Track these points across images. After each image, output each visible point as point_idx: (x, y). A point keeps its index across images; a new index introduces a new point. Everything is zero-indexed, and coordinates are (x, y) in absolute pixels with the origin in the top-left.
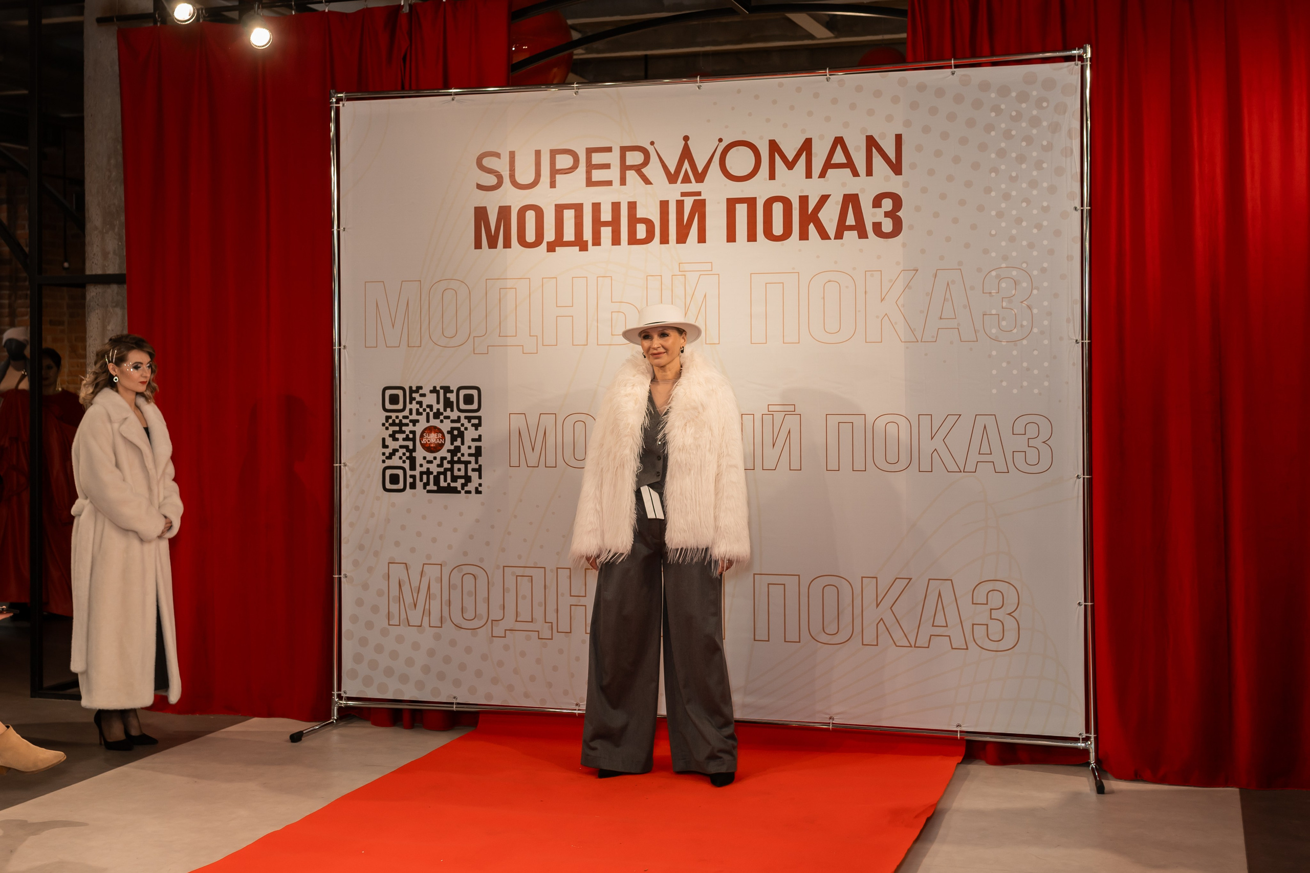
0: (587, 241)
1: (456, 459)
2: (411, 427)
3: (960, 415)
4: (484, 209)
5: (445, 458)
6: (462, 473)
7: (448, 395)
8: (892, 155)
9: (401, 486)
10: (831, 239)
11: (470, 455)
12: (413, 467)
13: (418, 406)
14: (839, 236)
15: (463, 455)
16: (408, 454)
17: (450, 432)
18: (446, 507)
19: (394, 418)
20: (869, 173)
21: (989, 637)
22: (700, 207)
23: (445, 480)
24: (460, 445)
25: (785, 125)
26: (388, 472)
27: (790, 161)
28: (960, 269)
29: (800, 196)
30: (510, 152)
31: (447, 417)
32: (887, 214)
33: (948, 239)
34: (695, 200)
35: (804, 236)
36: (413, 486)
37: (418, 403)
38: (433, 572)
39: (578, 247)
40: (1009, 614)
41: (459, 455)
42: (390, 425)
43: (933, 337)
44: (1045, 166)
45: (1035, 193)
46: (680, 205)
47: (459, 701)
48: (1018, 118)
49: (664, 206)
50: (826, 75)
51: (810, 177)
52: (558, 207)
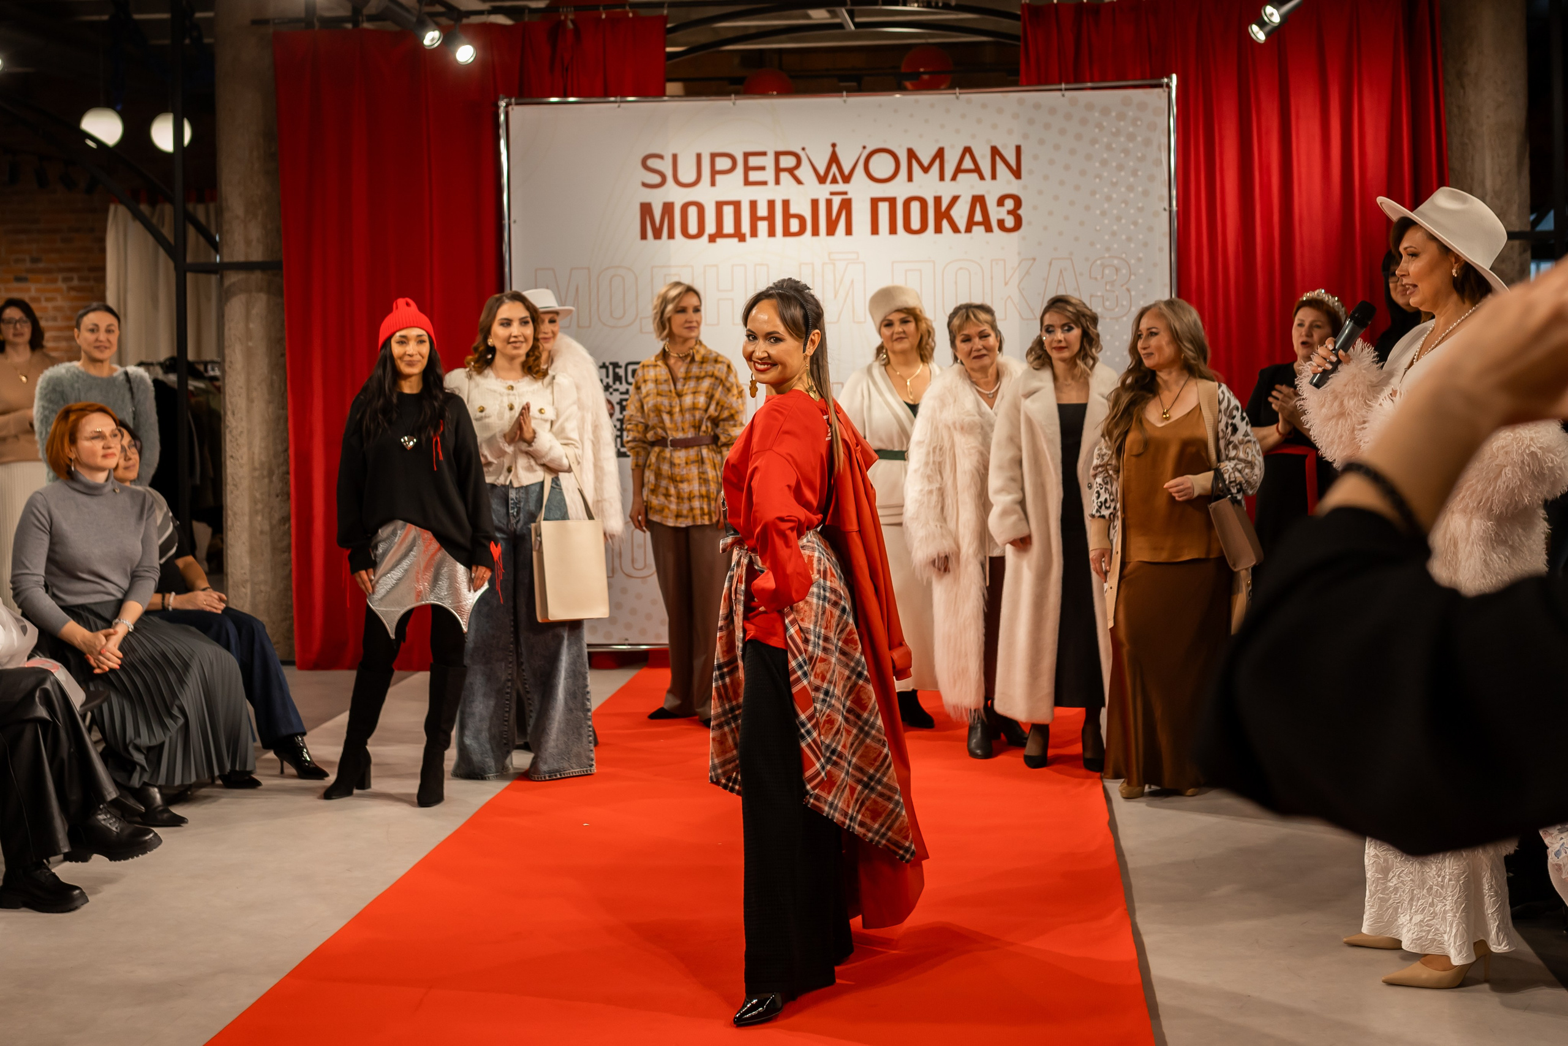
0: (745, 234)
4: (650, 204)
7: (617, 370)
8: (1013, 163)
10: (960, 232)
14: (968, 230)
17: (620, 403)
20: (994, 177)
22: (846, 205)
25: (921, 136)
27: (926, 166)
28: (1071, 259)
29: (934, 196)
30: (673, 155)
31: (616, 390)
32: (1009, 212)
33: (1061, 234)
34: (843, 201)
35: (938, 230)
39: (737, 239)
44: (1140, 173)
45: (1132, 195)
46: (829, 203)
47: (630, 642)
48: (1117, 134)
49: (815, 203)
50: (956, 94)
51: (944, 180)
52: (717, 203)
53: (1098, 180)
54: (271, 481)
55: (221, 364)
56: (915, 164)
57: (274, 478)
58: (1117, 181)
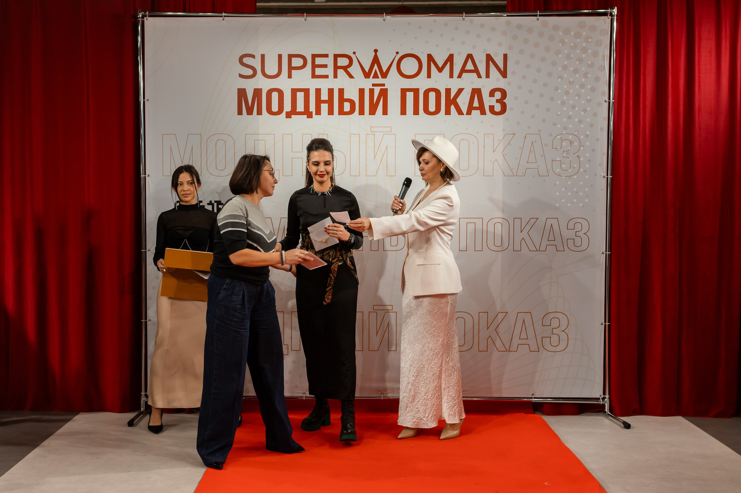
0: (312, 112)
3: (538, 218)
4: (244, 90)
8: (501, 66)
10: (463, 114)
20: (488, 76)
21: (552, 344)
22: (384, 93)
25: (437, 46)
27: (440, 67)
28: (540, 134)
29: (446, 89)
30: (262, 55)
32: (498, 101)
33: (533, 117)
34: (381, 89)
35: (448, 112)
39: (306, 116)
40: (563, 331)
43: (523, 173)
44: (589, 75)
45: (583, 91)
46: (372, 91)
48: (574, 47)
49: (362, 92)
50: (463, 17)
51: (453, 77)
52: (293, 90)
53: (560, 80)
56: (432, 65)
58: (573, 81)
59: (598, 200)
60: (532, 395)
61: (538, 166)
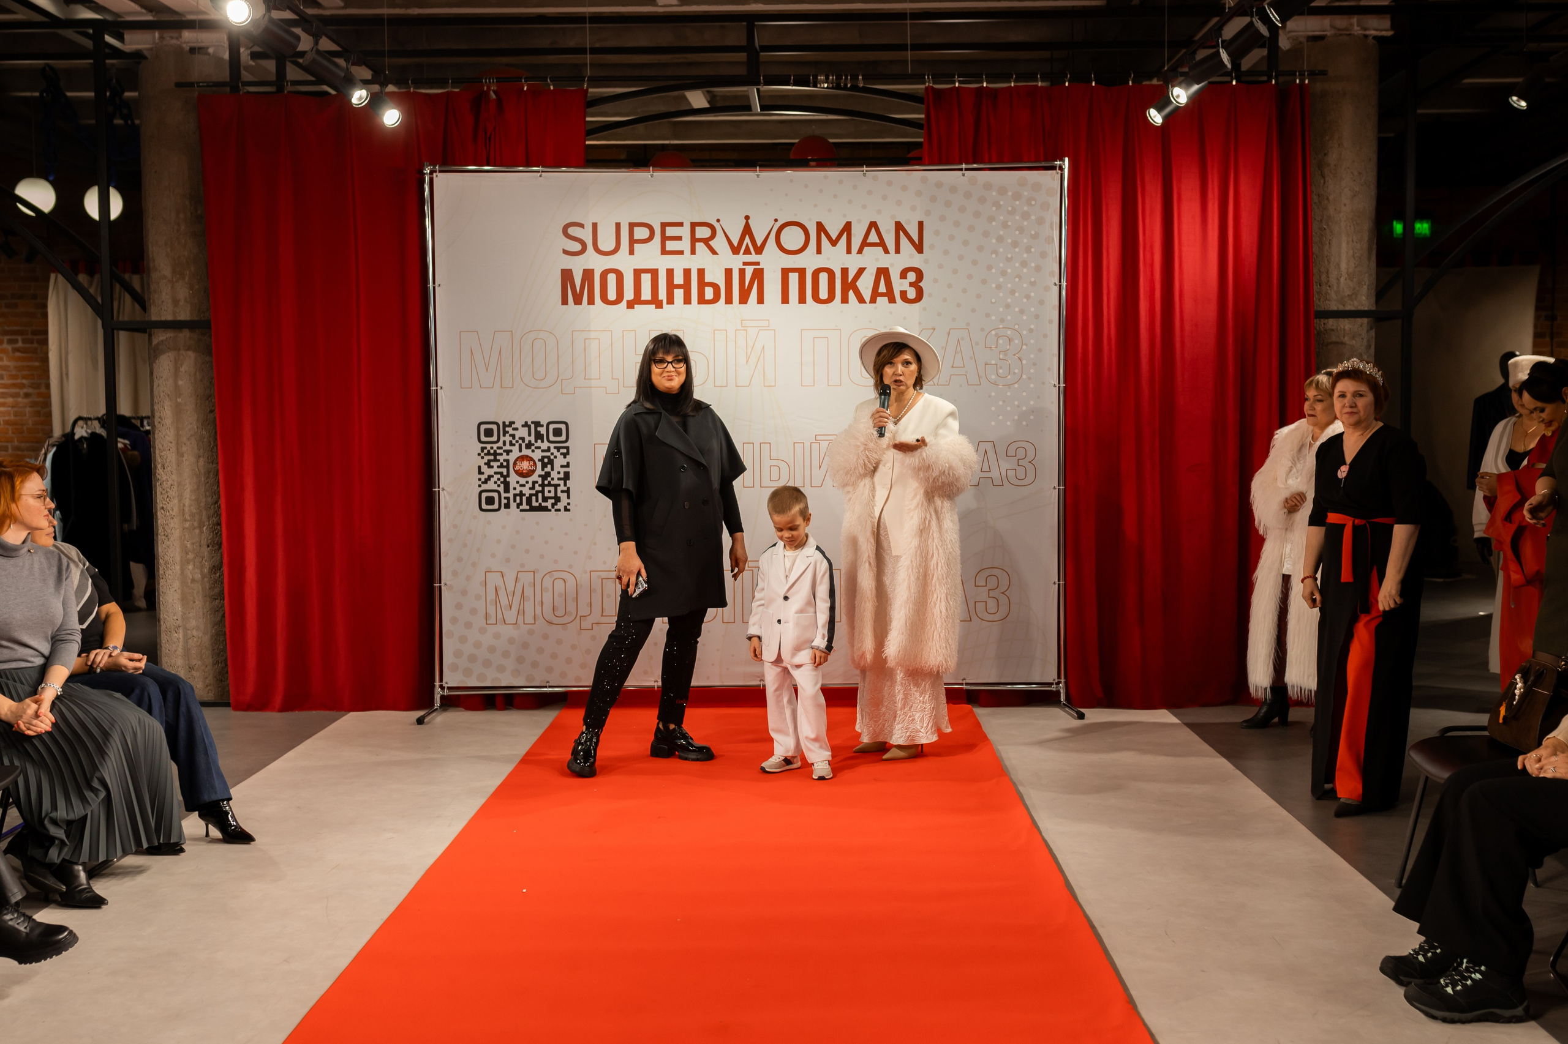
0: (662, 301)
1: (546, 482)
2: (505, 456)
4: (571, 270)
5: (537, 482)
6: (552, 494)
7: (539, 429)
8: (916, 238)
9: (496, 506)
10: (865, 303)
11: (559, 479)
12: (507, 490)
13: (511, 438)
15: (553, 479)
16: (502, 479)
17: (542, 460)
18: (538, 523)
19: (489, 448)
20: (897, 251)
21: (989, 611)
22: (759, 274)
23: (537, 501)
24: (550, 470)
25: (830, 210)
26: (484, 495)
27: (834, 239)
28: (968, 329)
29: (842, 268)
30: (593, 223)
31: (539, 448)
32: (911, 285)
33: (959, 305)
34: (755, 269)
35: (845, 300)
36: (507, 506)
37: (510, 435)
38: (526, 578)
39: (654, 305)
40: (1003, 593)
41: (549, 479)
42: (485, 454)
44: (1033, 250)
45: (1025, 270)
46: (742, 272)
47: (551, 684)
48: (1013, 212)
49: (729, 272)
50: (863, 171)
51: (851, 253)
52: (635, 270)
53: (994, 256)
54: (201, 532)
55: (150, 418)
56: (823, 236)
57: (205, 528)
58: (1012, 257)
59: (1047, 417)
60: (963, 680)
61: (966, 372)
